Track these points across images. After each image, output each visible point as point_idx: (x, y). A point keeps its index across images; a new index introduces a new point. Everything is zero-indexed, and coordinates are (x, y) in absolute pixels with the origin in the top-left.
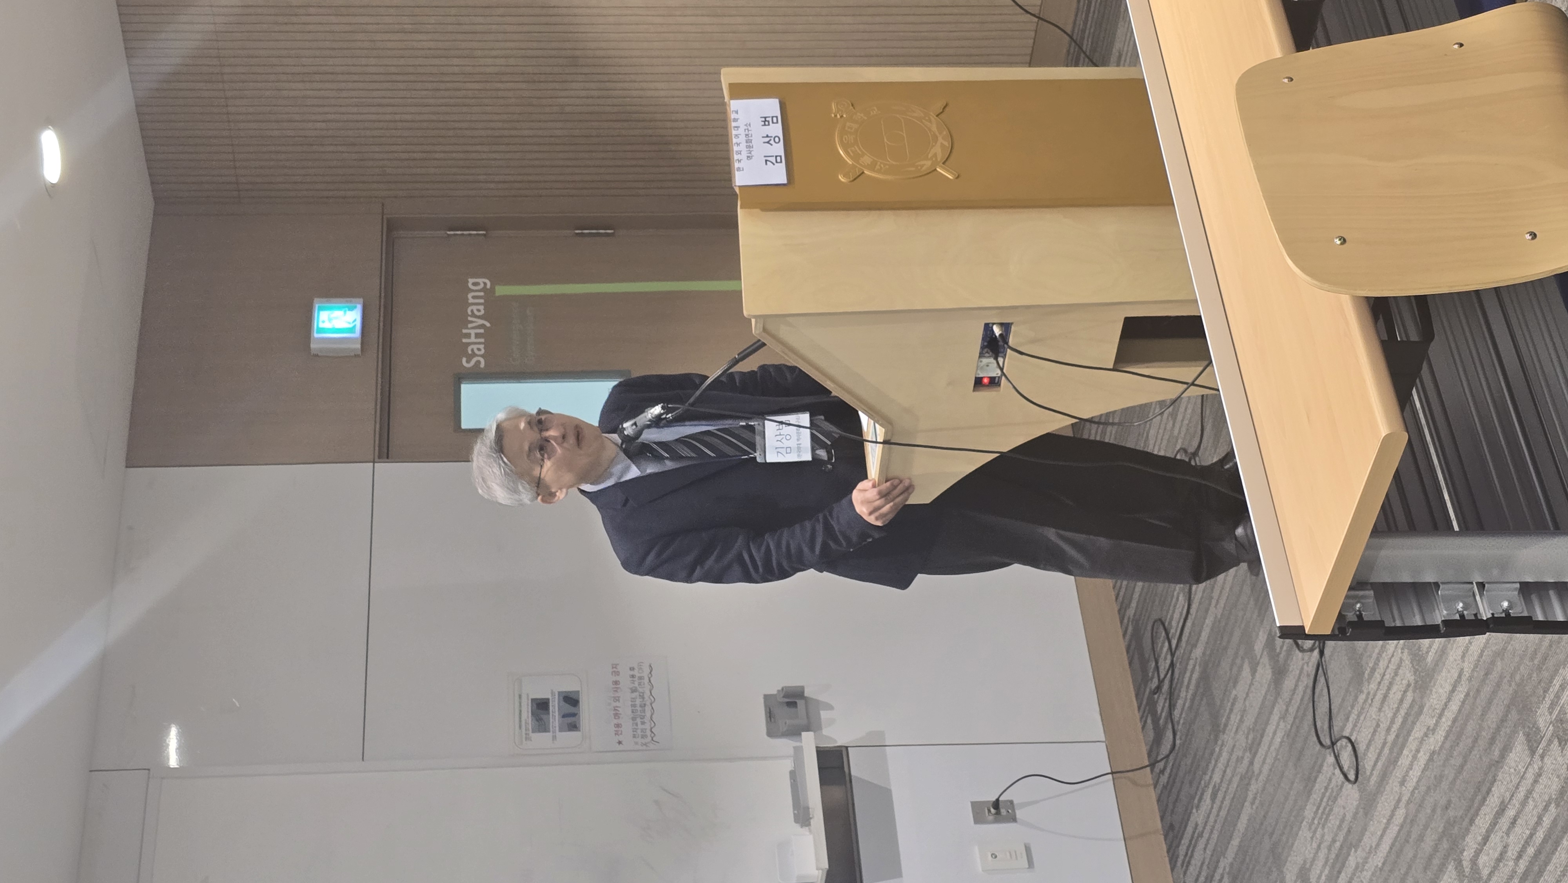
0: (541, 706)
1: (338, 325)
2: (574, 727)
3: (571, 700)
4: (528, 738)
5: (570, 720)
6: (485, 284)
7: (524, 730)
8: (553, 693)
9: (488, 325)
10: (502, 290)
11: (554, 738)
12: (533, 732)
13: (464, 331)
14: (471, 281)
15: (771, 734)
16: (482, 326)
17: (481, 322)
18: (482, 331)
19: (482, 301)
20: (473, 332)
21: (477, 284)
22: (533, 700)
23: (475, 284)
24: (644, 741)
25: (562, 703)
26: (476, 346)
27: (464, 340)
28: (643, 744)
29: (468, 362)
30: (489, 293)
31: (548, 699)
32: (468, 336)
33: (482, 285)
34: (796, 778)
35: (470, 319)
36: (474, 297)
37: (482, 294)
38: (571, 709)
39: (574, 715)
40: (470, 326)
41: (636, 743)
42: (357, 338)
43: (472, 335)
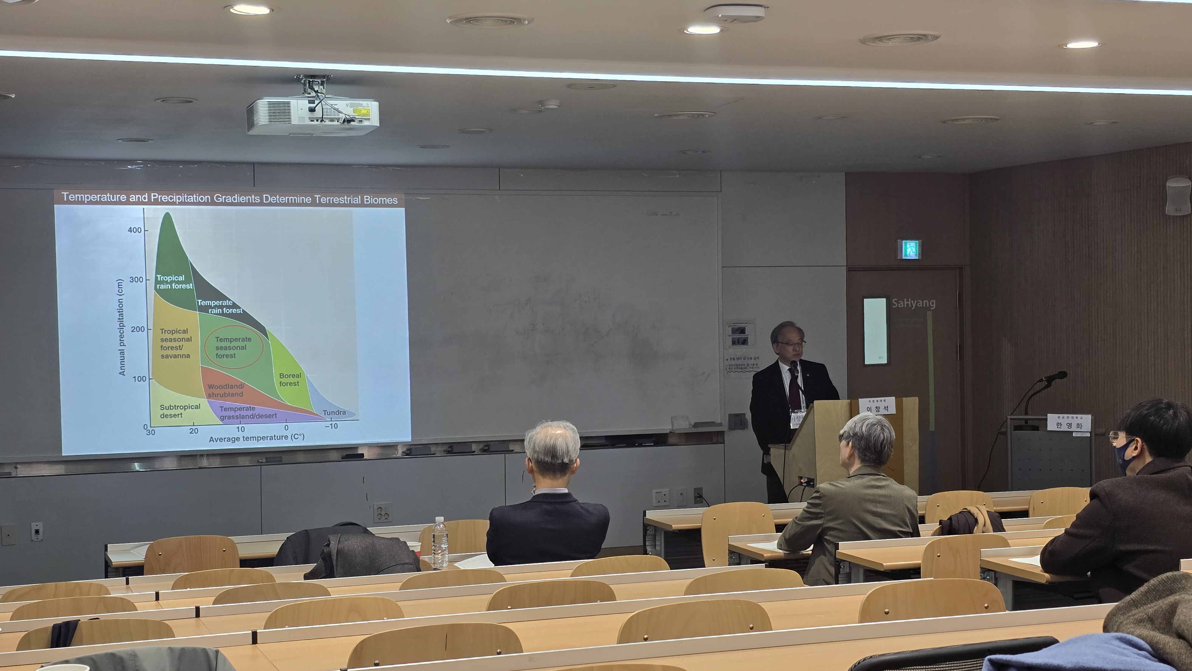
0: (742, 331)
1: (909, 250)
2: (734, 343)
3: (744, 342)
4: (729, 326)
5: (737, 341)
6: (933, 307)
7: (732, 325)
8: (747, 335)
9: (913, 308)
10: (929, 314)
11: (730, 336)
12: (732, 328)
13: (910, 299)
14: (934, 301)
15: (729, 415)
16: (912, 306)
17: (914, 306)
18: (910, 306)
19: (924, 306)
20: (909, 303)
21: (933, 304)
22: (745, 328)
24: (728, 369)
25: (743, 339)
26: (902, 305)
27: (905, 300)
28: (726, 368)
30: (928, 308)
31: (745, 333)
32: (908, 301)
34: (712, 424)
35: (916, 301)
36: (926, 302)
37: (928, 306)
38: (741, 341)
39: (738, 343)
40: (912, 301)
41: (727, 366)
42: (904, 258)
43: (908, 303)
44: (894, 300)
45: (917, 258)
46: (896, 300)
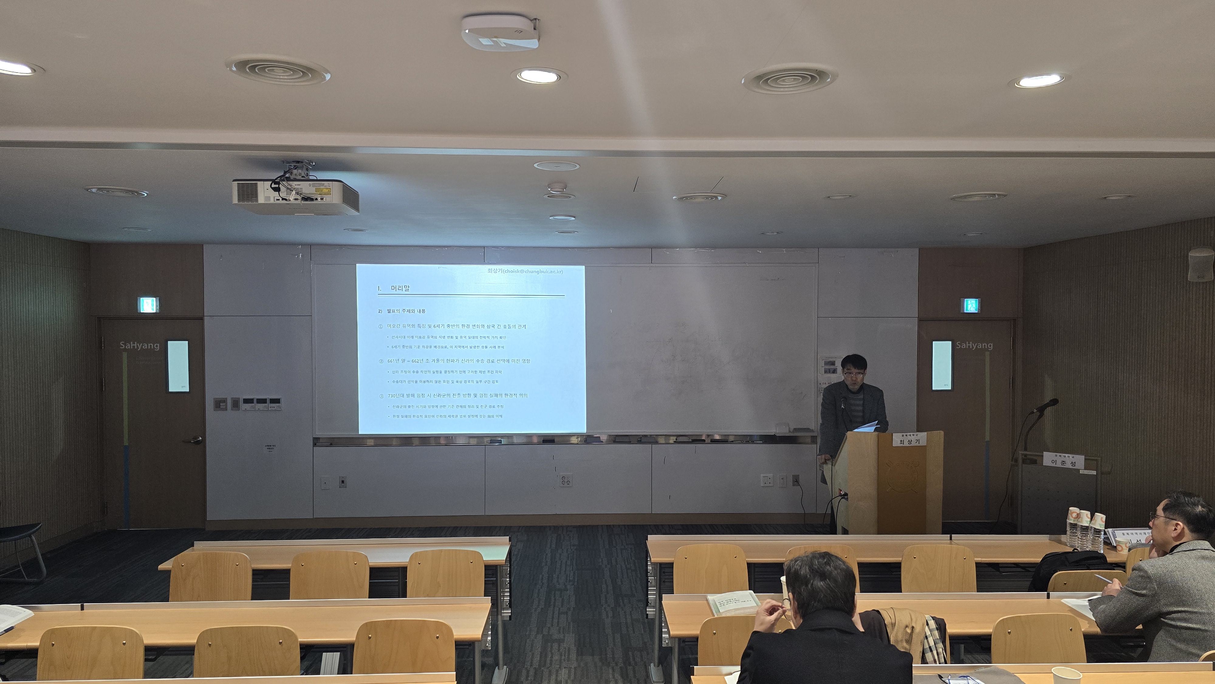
1: (969, 306)
2: (826, 372)
3: (834, 371)
4: (822, 360)
5: (828, 371)
6: (991, 348)
7: (824, 359)
8: (836, 367)
9: (974, 349)
10: (987, 353)
11: (823, 367)
12: (825, 361)
13: (971, 342)
14: (992, 344)
16: (973, 347)
17: (975, 347)
18: (971, 348)
19: (983, 348)
20: (971, 345)
21: (991, 346)
23: (990, 346)
25: (834, 369)
26: (964, 346)
27: (967, 343)
28: (819, 390)
29: (958, 343)
30: (987, 350)
32: (969, 343)
33: (989, 347)
35: (976, 344)
36: (985, 345)
37: (986, 347)
39: (830, 372)
40: (973, 344)
42: (965, 312)
43: (969, 345)
44: (958, 342)
45: (977, 312)
46: (960, 342)
